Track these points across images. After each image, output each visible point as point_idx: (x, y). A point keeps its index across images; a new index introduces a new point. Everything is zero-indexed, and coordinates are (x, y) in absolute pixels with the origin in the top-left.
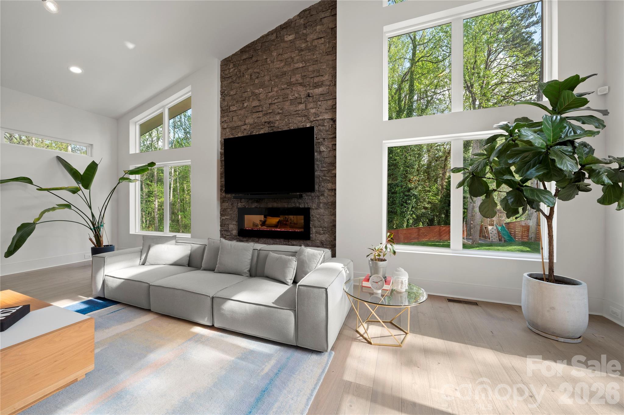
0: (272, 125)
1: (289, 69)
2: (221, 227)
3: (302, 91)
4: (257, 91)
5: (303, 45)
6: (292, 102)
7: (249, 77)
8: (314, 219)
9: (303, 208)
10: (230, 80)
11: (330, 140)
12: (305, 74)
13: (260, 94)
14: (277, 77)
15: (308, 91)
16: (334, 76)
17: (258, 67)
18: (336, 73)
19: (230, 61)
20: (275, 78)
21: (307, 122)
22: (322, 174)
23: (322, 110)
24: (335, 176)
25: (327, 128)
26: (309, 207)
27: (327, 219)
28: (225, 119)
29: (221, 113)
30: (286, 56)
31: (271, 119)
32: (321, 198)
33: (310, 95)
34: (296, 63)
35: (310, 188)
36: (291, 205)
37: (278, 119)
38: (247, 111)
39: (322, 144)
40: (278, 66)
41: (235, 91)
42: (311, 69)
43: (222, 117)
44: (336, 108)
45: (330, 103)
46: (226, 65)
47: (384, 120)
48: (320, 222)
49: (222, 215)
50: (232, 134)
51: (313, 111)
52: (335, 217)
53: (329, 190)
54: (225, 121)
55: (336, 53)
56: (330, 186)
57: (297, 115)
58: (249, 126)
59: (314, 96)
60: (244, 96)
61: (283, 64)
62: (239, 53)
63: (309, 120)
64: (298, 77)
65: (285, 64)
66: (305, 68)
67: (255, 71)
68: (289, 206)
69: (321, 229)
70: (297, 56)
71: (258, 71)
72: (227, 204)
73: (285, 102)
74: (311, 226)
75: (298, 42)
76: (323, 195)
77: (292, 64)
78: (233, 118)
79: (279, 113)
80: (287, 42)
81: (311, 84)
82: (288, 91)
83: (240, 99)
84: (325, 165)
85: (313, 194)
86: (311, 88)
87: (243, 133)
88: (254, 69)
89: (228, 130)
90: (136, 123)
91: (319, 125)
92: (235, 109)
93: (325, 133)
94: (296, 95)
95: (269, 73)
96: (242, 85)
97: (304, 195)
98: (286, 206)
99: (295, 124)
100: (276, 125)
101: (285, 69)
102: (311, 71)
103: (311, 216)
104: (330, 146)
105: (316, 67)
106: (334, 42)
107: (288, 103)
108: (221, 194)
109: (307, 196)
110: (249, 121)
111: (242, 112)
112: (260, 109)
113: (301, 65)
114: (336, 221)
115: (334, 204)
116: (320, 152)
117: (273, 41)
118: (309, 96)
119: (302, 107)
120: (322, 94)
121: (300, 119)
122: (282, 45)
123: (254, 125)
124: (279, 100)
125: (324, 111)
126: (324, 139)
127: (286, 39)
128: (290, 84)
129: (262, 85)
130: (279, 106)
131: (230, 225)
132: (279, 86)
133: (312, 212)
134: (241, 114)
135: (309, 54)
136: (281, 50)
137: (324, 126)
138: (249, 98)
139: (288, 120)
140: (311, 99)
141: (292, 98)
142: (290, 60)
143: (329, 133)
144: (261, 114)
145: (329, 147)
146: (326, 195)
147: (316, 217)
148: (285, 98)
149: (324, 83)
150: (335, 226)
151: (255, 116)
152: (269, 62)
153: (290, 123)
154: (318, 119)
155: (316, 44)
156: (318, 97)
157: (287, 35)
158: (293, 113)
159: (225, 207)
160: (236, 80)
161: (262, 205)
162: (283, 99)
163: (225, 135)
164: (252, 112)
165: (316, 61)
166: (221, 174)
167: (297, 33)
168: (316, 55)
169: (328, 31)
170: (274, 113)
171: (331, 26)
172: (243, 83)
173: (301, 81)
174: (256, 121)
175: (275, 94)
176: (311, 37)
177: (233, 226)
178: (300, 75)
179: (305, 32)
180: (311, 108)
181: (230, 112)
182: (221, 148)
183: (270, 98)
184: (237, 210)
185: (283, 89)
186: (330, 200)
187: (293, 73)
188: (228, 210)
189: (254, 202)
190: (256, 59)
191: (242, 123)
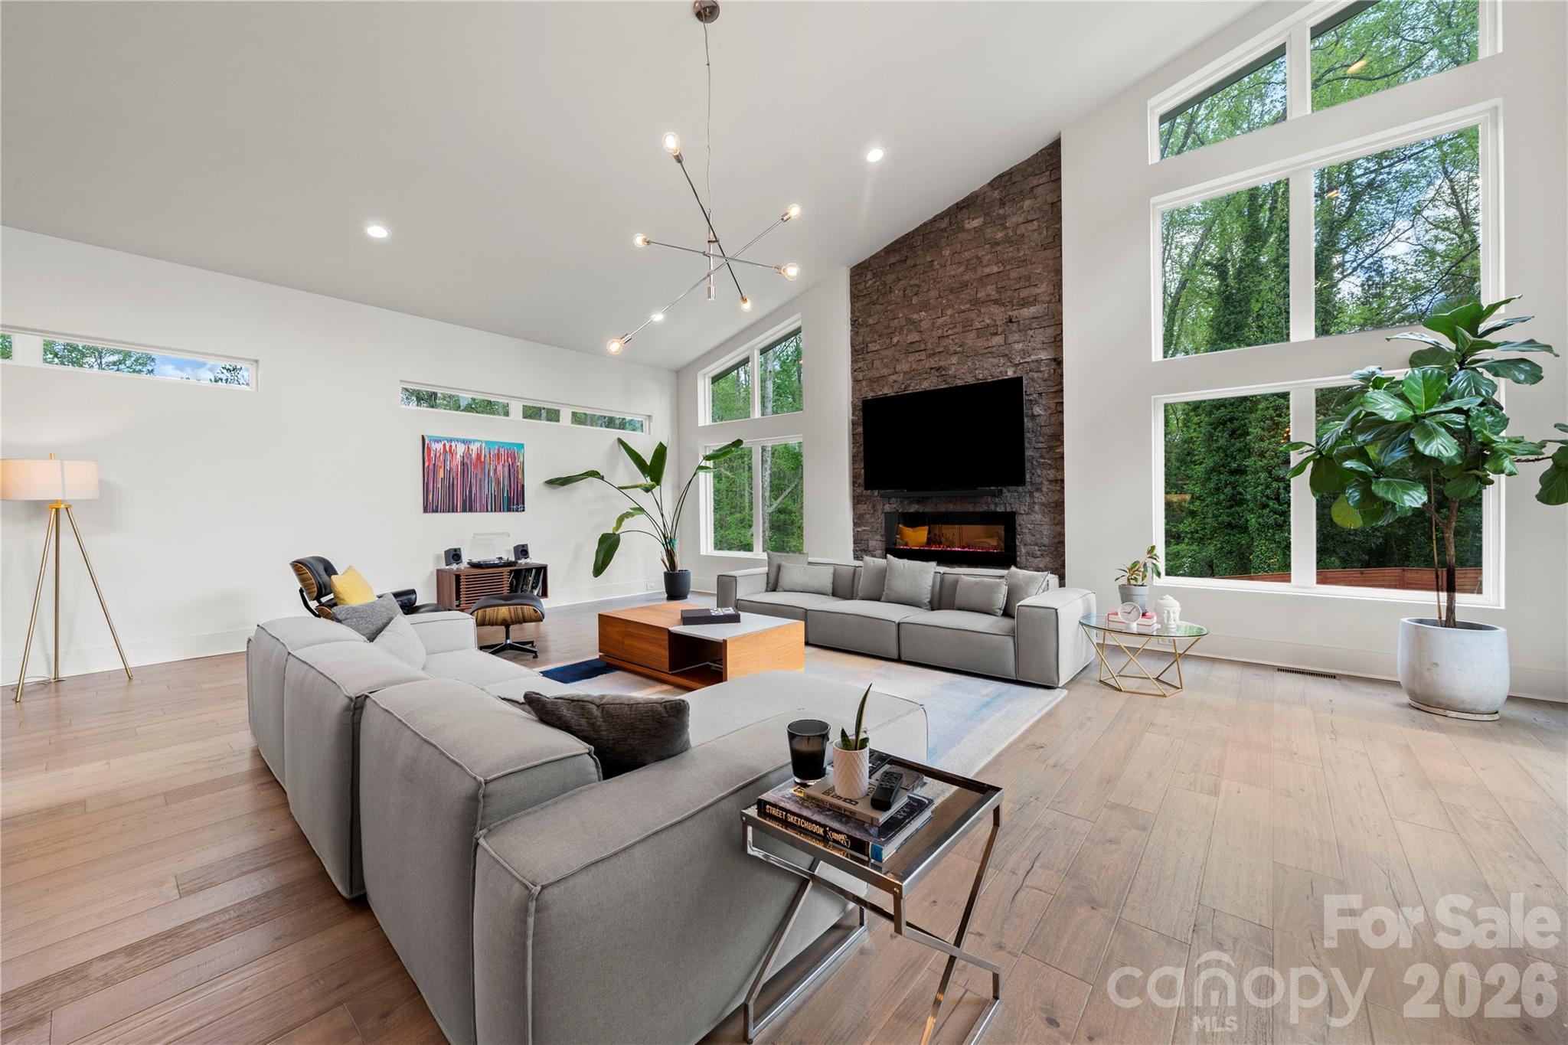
0: (944, 373)
1: (973, 277)
2: (854, 543)
3: (999, 313)
4: (915, 316)
5: (1000, 235)
6: (980, 333)
7: (902, 292)
8: (1024, 531)
9: (1002, 512)
10: (868, 300)
11: (1051, 395)
12: (1004, 284)
13: (921, 321)
14: (952, 291)
15: (1010, 313)
16: (1058, 285)
17: (917, 276)
18: (1061, 280)
19: (867, 268)
20: (947, 293)
21: (1008, 367)
22: (1038, 455)
23: (1036, 343)
24: (1062, 457)
25: (1046, 375)
26: (1014, 510)
27: (1046, 533)
28: (860, 364)
29: (853, 354)
30: (967, 255)
31: (942, 363)
32: (1037, 495)
33: (1013, 320)
34: (986, 266)
35: (1016, 476)
36: (981, 507)
37: (954, 362)
38: (899, 351)
39: (1037, 402)
40: (952, 273)
41: (876, 317)
42: (1014, 275)
43: (854, 361)
44: (1062, 340)
45: (1050, 331)
46: (861, 275)
47: (1153, 360)
48: (1034, 536)
49: (855, 524)
50: (873, 390)
51: (1018, 346)
52: (1063, 528)
53: (1051, 481)
54: (860, 368)
55: (1061, 245)
56: (1052, 474)
57: (989, 355)
58: (902, 375)
59: (1021, 322)
60: (892, 325)
61: (962, 269)
62: (883, 254)
63: (1011, 362)
64: (991, 290)
65: (967, 270)
66: (1002, 274)
67: (912, 282)
68: (977, 510)
69: (1037, 548)
70: (988, 254)
71: (917, 282)
72: (865, 507)
73: (966, 334)
74: (1018, 543)
75: (989, 231)
76: (1039, 490)
77: (979, 269)
78: (873, 364)
79: (956, 353)
80: (968, 230)
81: (1015, 301)
82: (973, 315)
83: (886, 331)
84: (1042, 439)
85: (1020, 489)
86: (1015, 308)
87: (892, 387)
88: (910, 280)
89: (864, 383)
90: (705, 375)
91: (1030, 371)
92: (877, 347)
93: (1043, 384)
94: (988, 322)
95: (938, 286)
96: (889, 308)
97: (1005, 490)
98: (971, 509)
99: (986, 369)
100: (950, 373)
101: (966, 278)
102: (1014, 279)
103: (1017, 526)
104: (1053, 406)
105: (1023, 271)
106: (1057, 226)
107: (972, 335)
108: (854, 491)
109: (1009, 491)
110: (903, 366)
111: (889, 352)
112: (923, 347)
113: (995, 269)
114: (1064, 535)
115: (1059, 507)
116: (1033, 417)
117: (944, 230)
118: (1011, 321)
119: (998, 340)
120: (1035, 318)
121: (995, 361)
122: (961, 236)
123: (912, 374)
124: (956, 330)
125: (1039, 346)
126: (1040, 394)
127: (967, 226)
128: (976, 302)
129: (925, 306)
130: (957, 341)
131: (871, 542)
132: (956, 307)
133: (1019, 520)
134: (887, 357)
135: (1011, 249)
136: (959, 246)
137: (1040, 372)
138: (901, 329)
139: (974, 363)
140: (1014, 327)
141: (979, 327)
142: (974, 261)
143: (1049, 383)
144: (923, 356)
145: (1049, 408)
146: (1044, 489)
147: (1027, 527)
148: (967, 326)
149: (1040, 299)
150: (1062, 543)
151: (912, 358)
152: (938, 267)
153: (976, 369)
154: (1028, 359)
155: (1023, 231)
156: (1027, 322)
157: (969, 218)
158: (982, 352)
159: (862, 512)
160: (878, 299)
161: (928, 509)
162: (964, 327)
163: (860, 391)
164: (907, 353)
165: (1024, 261)
166: (854, 456)
167: (987, 215)
168: (1024, 251)
169: (1046, 207)
170: (946, 352)
171: (1050, 199)
172: (890, 303)
173: (997, 296)
174: (914, 366)
175: (949, 321)
176: (1014, 219)
177: (876, 542)
178: (994, 286)
179: (1001, 212)
180: (1015, 342)
181: (868, 353)
182: (853, 414)
183: (938, 328)
184: (883, 517)
185: (964, 312)
186: (1053, 498)
187: (981, 284)
188: (867, 516)
189: (912, 502)
190: (913, 263)
191: (890, 371)
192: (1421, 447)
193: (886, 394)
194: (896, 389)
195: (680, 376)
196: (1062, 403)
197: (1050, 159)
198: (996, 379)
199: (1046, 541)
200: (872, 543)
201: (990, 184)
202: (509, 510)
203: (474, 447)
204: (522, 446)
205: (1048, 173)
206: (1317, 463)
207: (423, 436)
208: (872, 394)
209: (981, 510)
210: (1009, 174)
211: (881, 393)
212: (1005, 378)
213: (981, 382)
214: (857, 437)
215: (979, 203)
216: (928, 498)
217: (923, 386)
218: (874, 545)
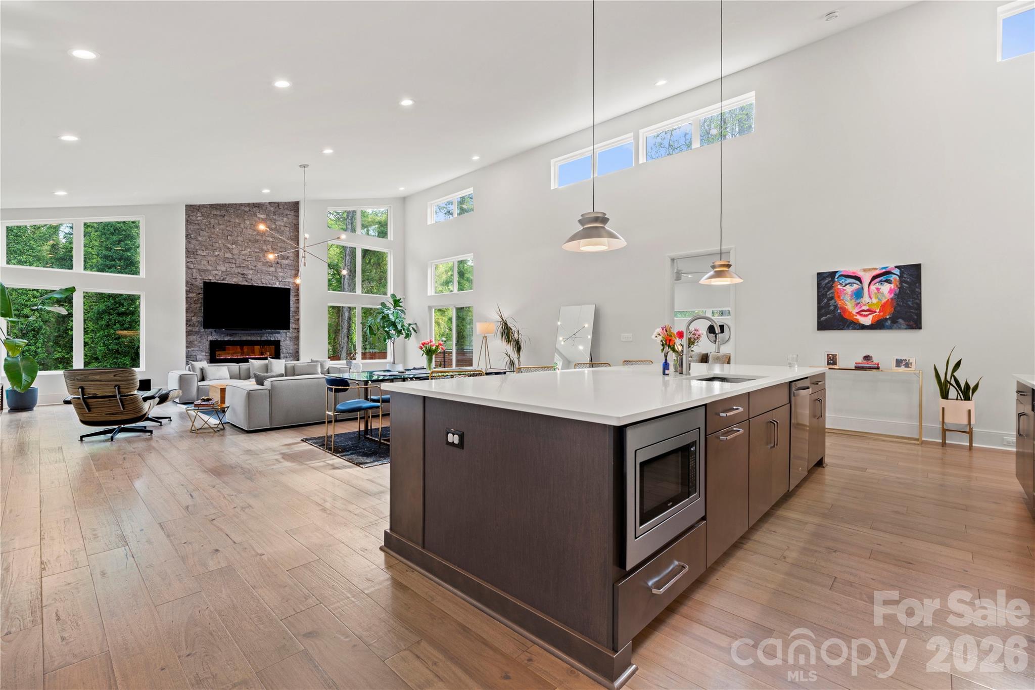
0: (246, 277)
1: (260, 238)
3: (273, 258)
4: (229, 246)
5: (274, 227)
6: (265, 264)
7: (221, 231)
8: (283, 348)
9: (274, 340)
10: (197, 227)
12: (276, 247)
13: (232, 249)
14: (250, 241)
15: (278, 260)
17: (231, 226)
19: (197, 209)
21: (277, 281)
24: (299, 320)
25: (292, 288)
26: (279, 339)
27: (292, 347)
28: (191, 260)
31: (245, 272)
32: (288, 333)
33: (279, 263)
34: (267, 237)
37: (251, 273)
38: (219, 260)
39: (293, 298)
40: (251, 233)
41: (203, 238)
42: (279, 245)
43: (187, 257)
45: (294, 272)
46: (193, 211)
48: (288, 349)
49: (187, 347)
50: (201, 276)
51: (281, 274)
52: (299, 346)
53: (294, 329)
54: (192, 262)
56: (294, 326)
57: (268, 274)
58: (221, 272)
60: (214, 245)
66: (274, 243)
67: (227, 228)
68: (262, 339)
69: (288, 354)
70: (268, 232)
71: (231, 230)
72: (195, 337)
73: (257, 262)
74: (280, 350)
75: (269, 222)
76: (290, 332)
78: (201, 262)
79: (252, 269)
80: (258, 217)
81: (280, 256)
82: (261, 255)
83: (210, 247)
87: (214, 277)
89: (195, 270)
91: (290, 286)
92: (204, 254)
94: (268, 260)
95: (243, 236)
96: (212, 236)
98: (259, 339)
99: (266, 280)
100: (250, 278)
101: (257, 238)
103: (280, 346)
104: (295, 300)
105: (283, 245)
106: (297, 234)
107: (261, 264)
110: (222, 268)
111: (212, 259)
112: (234, 261)
113: (272, 240)
114: (299, 349)
115: (297, 338)
117: (246, 212)
119: (272, 269)
120: (289, 265)
121: (271, 277)
122: (256, 219)
123: (226, 274)
124: (252, 259)
125: (290, 276)
127: (258, 215)
128: (262, 250)
129: (235, 243)
130: (252, 264)
131: (197, 356)
132: (252, 248)
133: (282, 344)
134: (211, 261)
135: (279, 234)
136: (255, 222)
138: (220, 249)
139: (261, 276)
140: (280, 266)
141: (264, 261)
144: (234, 266)
148: (258, 259)
149: (290, 258)
150: (298, 352)
151: (227, 265)
152: (242, 227)
153: (262, 279)
154: (285, 280)
155: (283, 229)
157: (259, 212)
158: (264, 272)
159: (192, 340)
160: (205, 228)
161: (236, 339)
162: (256, 259)
164: (224, 262)
165: (283, 241)
166: (187, 309)
167: (268, 215)
168: (284, 237)
169: (294, 225)
170: (247, 267)
171: (294, 222)
172: (213, 233)
174: (228, 270)
175: (248, 254)
176: (280, 223)
177: (203, 356)
179: (274, 216)
180: (279, 272)
181: (197, 255)
183: (243, 255)
184: (208, 343)
185: (256, 252)
186: (295, 335)
187: (265, 243)
188: (196, 343)
189: (227, 335)
190: (228, 219)
191: (213, 268)
193: (211, 280)
194: (217, 278)
196: (299, 300)
197: (295, 207)
198: (270, 286)
199: (291, 351)
205: (294, 212)
209: (264, 339)
211: (207, 278)
212: (276, 286)
213: (265, 285)
214: (189, 299)
215: (264, 208)
216: (236, 334)
217: (233, 280)
218: (201, 357)
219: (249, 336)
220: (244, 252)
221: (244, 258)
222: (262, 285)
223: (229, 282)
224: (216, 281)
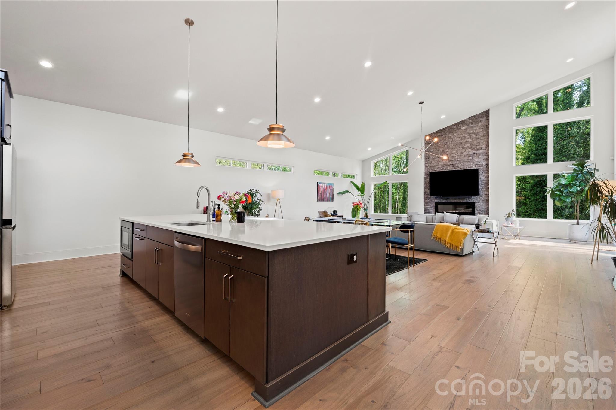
0: (454, 166)
1: (463, 141)
2: (425, 210)
3: (471, 152)
4: (445, 150)
5: (471, 131)
6: (465, 156)
7: (441, 144)
8: (477, 207)
9: (471, 202)
10: (430, 145)
11: (485, 173)
12: (472, 144)
14: (457, 144)
16: (488, 146)
18: (489, 144)
19: (430, 136)
20: (456, 145)
21: (473, 165)
22: (482, 188)
23: (482, 159)
24: (489, 189)
25: (484, 168)
26: (474, 202)
27: (484, 207)
28: (427, 162)
29: (425, 159)
30: (462, 136)
31: (453, 163)
32: (481, 198)
34: (467, 139)
35: (476, 194)
36: (465, 201)
37: (457, 163)
38: (440, 159)
39: (482, 175)
40: (457, 140)
41: (433, 150)
42: (475, 142)
43: (425, 161)
44: (489, 159)
45: (486, 157)
47: (513, 166)
48: (480, 208)
49: (425, 205)
50: (431, 169)
51: (476, 160)
52: (489, 206)
53: (485, 194)
55: (489, 136)
56: (486, 192)
57: (468, 162)
58: (441, 166)
59: (477, 154)
60: (438, 152)
61: (460, 139)
62: (435, 133)
63: (475, 164)
64: (469, 145)
65: (461, 139)
66: (472, 141)
67: (445, 141)
68: (463, 202)
69: (481, 211)
70: (468, 136)
71: (446, 141)
72: (428, 200)
73: (461, 156)
74: (475, 209)
75: (468, 130)
76: (482, 196)
77: (465, 139)
78: (431, 162)
79: (458, 161)
80: (462, 129)
82: (463, 151)
84: (483, 184)
85: (476, 196)
86: (475, 150)
87: (438, 169)
89: (429, 167)
90: (372, 163)
91: (480, 166)
92: (433, 158)
94: (468, 153)
95: (453, 143)
97: (472, 197)
98: (462, 201)
99: (467, 166)
100: (456, 166)
101: (461, 141)
103: (475, 206)
104: (486, 175)
105: (478, 141)
107: (463, 156)
108: (425, 196)
109: (473, 197)
110: (441, 163)
111: (437, 159)
113: (470, 140)
114: (489, 208)
115: (487, 201)
116: (480, 178)
117: (455, 128)
118: (474, 153)
119: (470, 158)
120: (481, 153)
121: (470, 163)
122: (460, 131)
123: (444, 166)
124: (458, 155)
125: (482, 160)
127: (462, 128)
128: (464, 148)
129: (448, 148)
130: (458, 157)
132: (458, 149)
133: (476, 204)
134: (436, 160)
135: (475, 135)
136: (459, 133)
137: (482, 167)
138: (441, 153)
139: (463, 164)
140: (475, 155)
141: (465, 154)
142: (464, 137)
143: (485, 170)
144: (448, 161)
146: (483, 196)
148: (461, 154)
149: (483, 149)
152: (453, 138)
153: (464, 166)
154: (479, 164)
155: (478, 131)
156: (479, 154)
157: (462, 126)
158: (465, 161)
159: (427, 202)
161: (449, 201)
162: (460, 154)
163: (427, 169)
165: (478, 139)
166: (425, 187)
167: (467, 126)
168: (479, 136)
169: (486, 126)
170: (455, 160)
171: (486, 124)
172: (437, 146)
173: (470, 147)
174: (445, 163)
175: (456, 152)
176: (476, 128)
177: (432, 210)
178: (469, 144)
179: (472, 126)
181: (430, 159)
182: (425, 175)
183: (453, 154)
184: (434, 203)
185: (460, 150)
186: (486, 199)
187: (466, 143)
188: (429, 203)
189: (444, 199)
190: (445, 136)
191: (437, 164)
192: (569, 189)
193: (436, 170)
194: (439, 169)
195: (364, 162)
196: (489, 175)
197: (486, 114)
198: (469, 168)
199: (483, 209)
200: (430, 211)
201: (469, 118)
202: (331, 201)
203: (326, 185)
204: (333, 184)
205: (485, 117)
206: (552, 191)
207: (317, 183)
208: (431, 170)
210: (475, 116)
212: (473, 168)
213: (466, 169)
214: (426, 182)
215: (465, 122)
216: (449, 198)
217: (447, 169)
218: (431, 210)
219: (456, 199)
220: (453, 152)
221: (453, 155)
222: (464, 169)
223: (446, 170)
224: (439, 171)
